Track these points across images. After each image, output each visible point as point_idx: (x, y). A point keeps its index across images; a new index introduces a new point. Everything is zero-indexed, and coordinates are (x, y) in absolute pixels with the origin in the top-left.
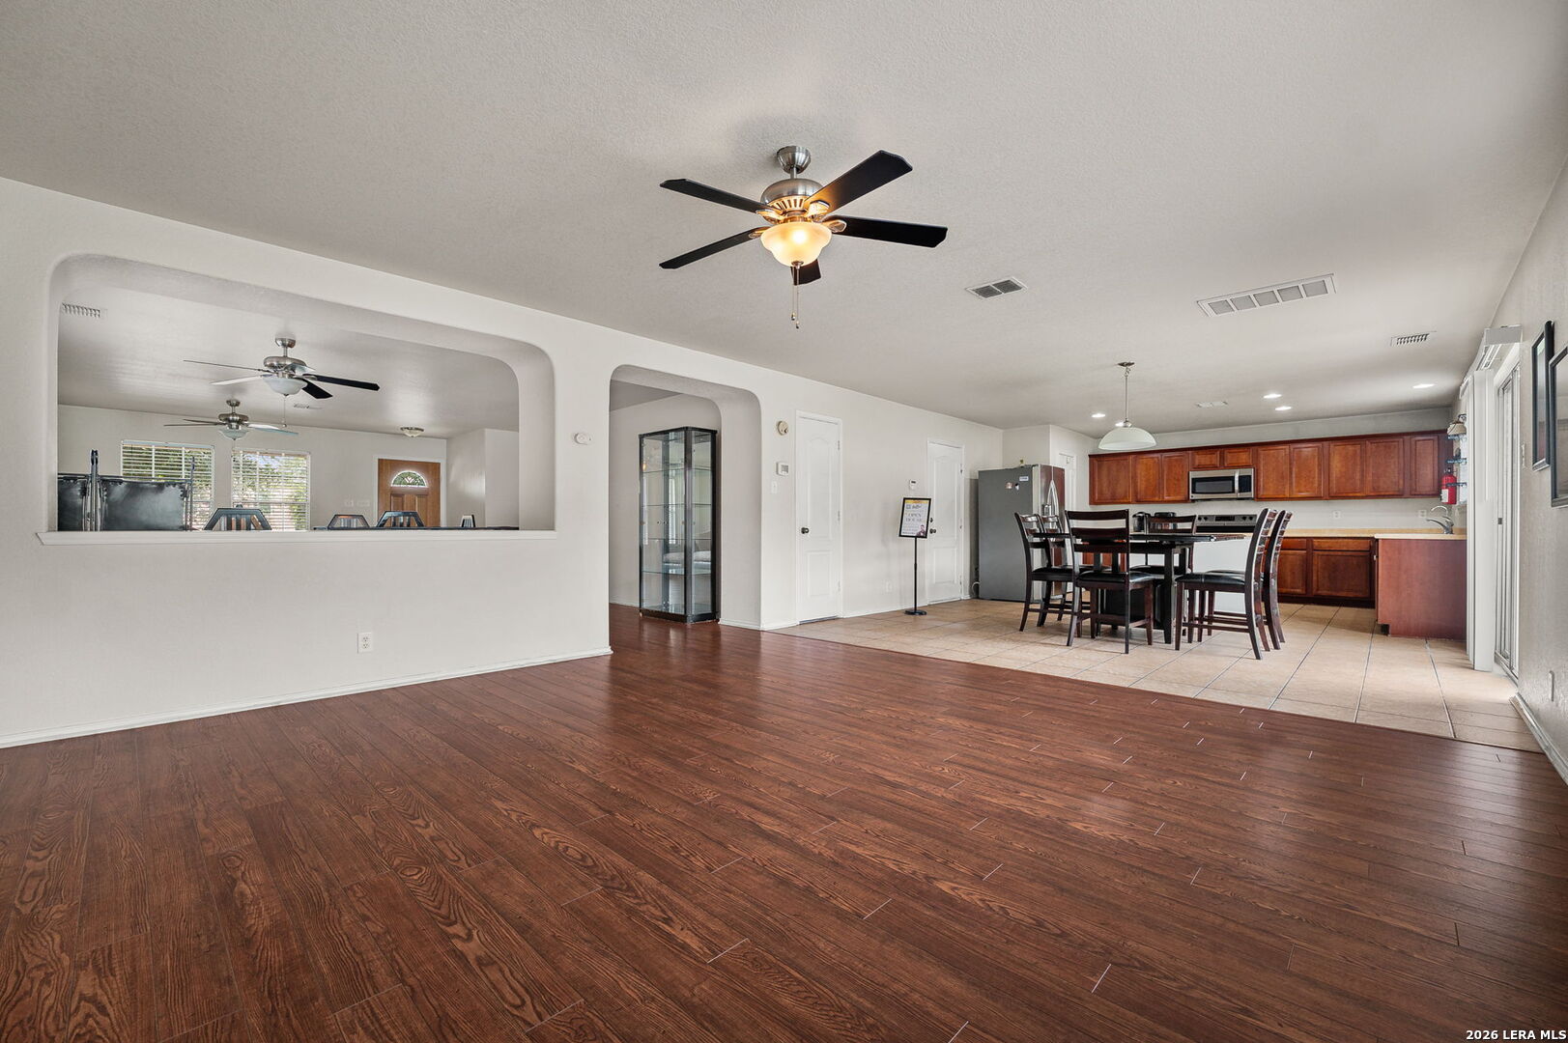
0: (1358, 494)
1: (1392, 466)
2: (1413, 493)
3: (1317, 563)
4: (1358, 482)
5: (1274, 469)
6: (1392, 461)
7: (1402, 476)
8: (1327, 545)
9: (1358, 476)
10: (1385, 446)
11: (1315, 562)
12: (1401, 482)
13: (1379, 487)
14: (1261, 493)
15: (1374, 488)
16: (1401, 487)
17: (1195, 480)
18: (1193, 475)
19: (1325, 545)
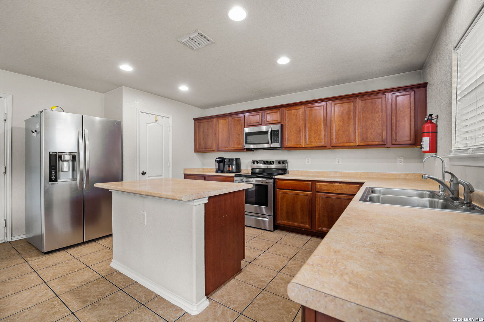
0: (351, 144)
1: (377, 120)
2: (394, 142)
3: (319, 203)
4: (352, 134)
5: (294, 125)
6: (377, 115)
7: (385, 128)
8: (326, 188)
9: (351, 129)
10: (372, 102)
11: (318, 202)
12: (384, 133)
13: (367, 138)
14: (287, 144)
15: (363, 139)
16: (384, 137)
17: (247, 134)
18: (247, 130)
19: (325, 187)
